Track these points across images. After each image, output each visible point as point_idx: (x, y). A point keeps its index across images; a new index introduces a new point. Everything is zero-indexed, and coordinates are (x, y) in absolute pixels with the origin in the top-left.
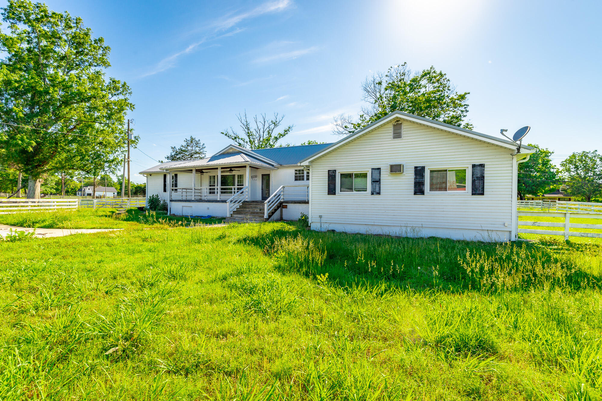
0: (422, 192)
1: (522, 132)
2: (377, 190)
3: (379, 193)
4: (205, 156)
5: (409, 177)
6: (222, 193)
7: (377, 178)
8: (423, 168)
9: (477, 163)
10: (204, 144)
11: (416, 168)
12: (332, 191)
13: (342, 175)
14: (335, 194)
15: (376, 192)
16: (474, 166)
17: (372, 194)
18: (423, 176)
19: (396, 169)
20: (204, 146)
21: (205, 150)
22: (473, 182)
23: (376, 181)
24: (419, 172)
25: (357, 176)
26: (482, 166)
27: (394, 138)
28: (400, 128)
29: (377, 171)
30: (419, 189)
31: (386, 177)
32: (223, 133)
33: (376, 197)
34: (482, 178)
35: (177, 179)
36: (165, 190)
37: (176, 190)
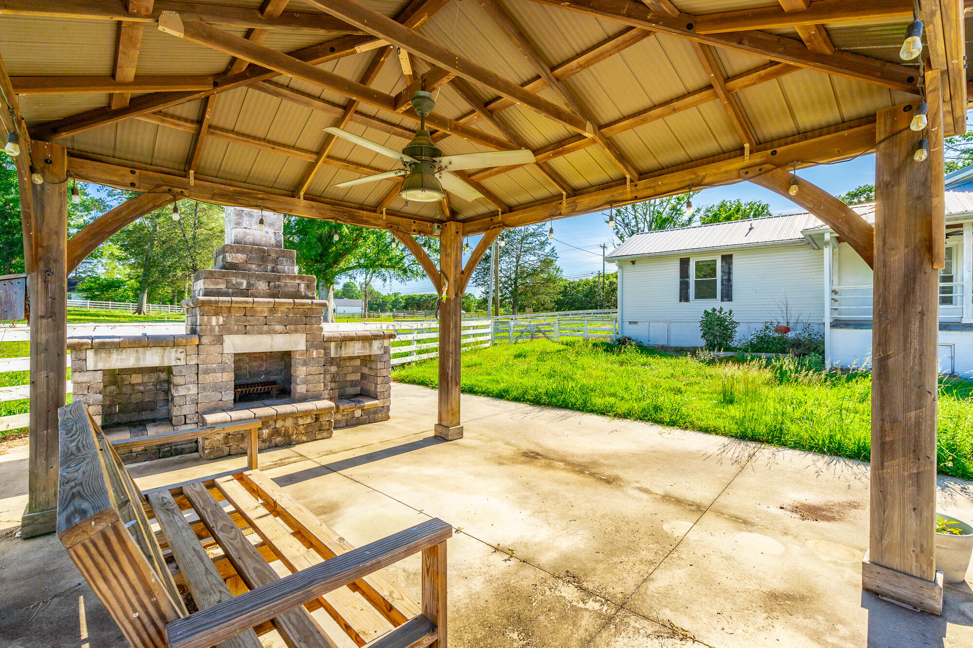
35: (730, 269)
36: (684, 297)
37: (727, 296)
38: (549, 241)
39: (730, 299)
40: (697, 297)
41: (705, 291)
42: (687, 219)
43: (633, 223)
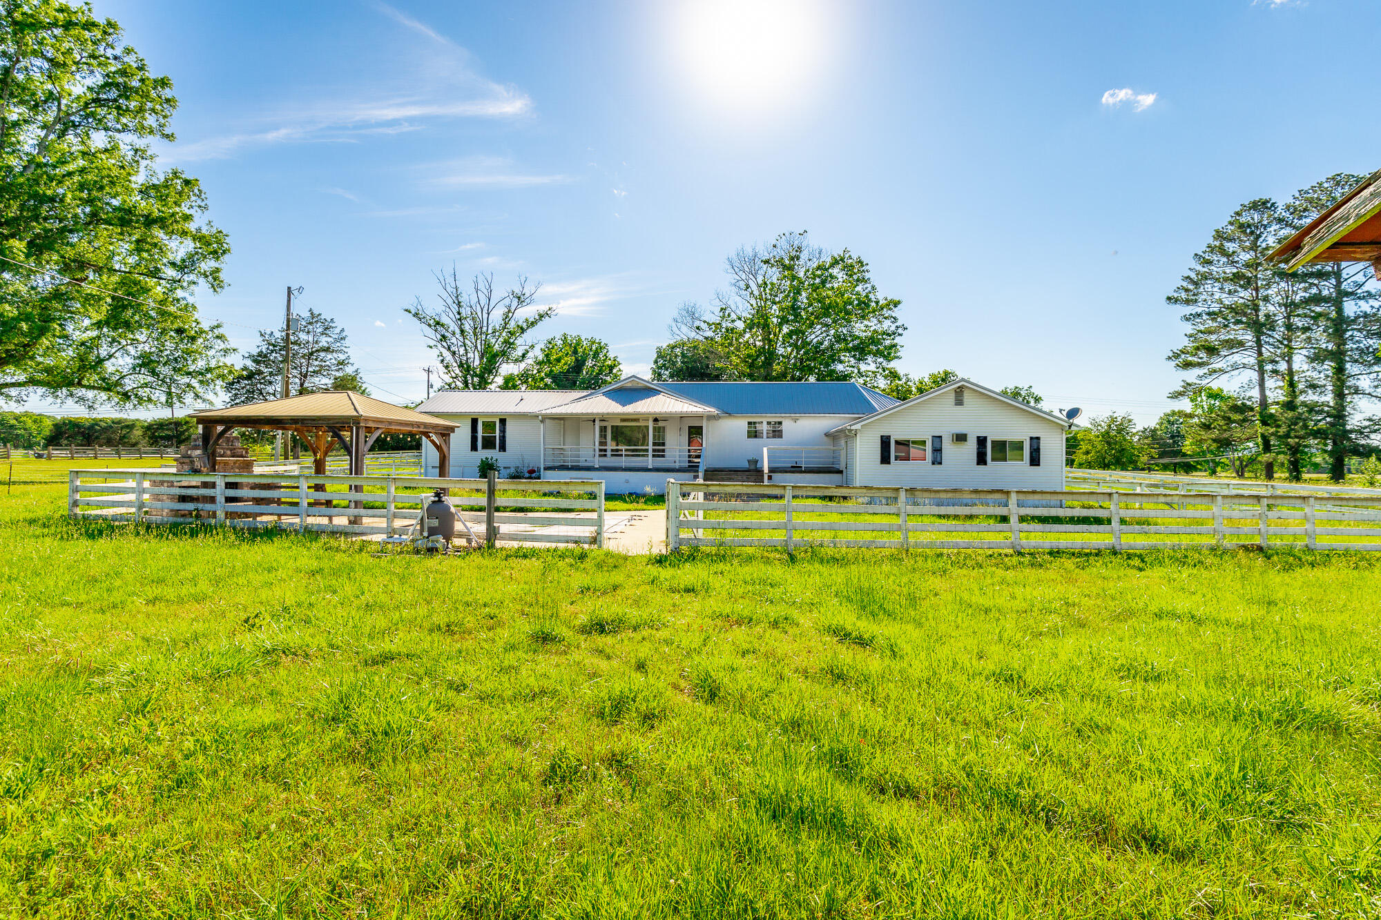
0: (985, 463)
1: (1073, 413)
2: (939, 460)
3: (941, 463)
4: (349, 357)
5: (971, 447)
6: (654, 456)
7: (938, 447)
8: (985, 438)
9: (1034, 436)
10: (343, 330)
11: (978, 437)
12: (885, 459)
13: (897, 443)
14: (889, 463)
15: (937, 461)
16: (1031, 438)
17: (933, 463)
18: (985, 447)
19: (961, 438)
20: (344, 334)
21: (347, 342)
22: (1031, 453)
23: (937, 450)
24: (982, 441)
25: (914, 442)
26: (1038, 438)
27: (956, 404)
28: (962, 396)
29: (938, 439)
30: (981, 460)
31: (948, 447)
32: (410, 312)
33: (937, 467)
34: (1038, 450)
35: (504, 429)
36: (474, 447)
37: (503, 448)
38: (350, 361)
39: (505, 451)
40: (484, 447)
41: (489, 443)
42: (520, 354)
43: (462, 351)
